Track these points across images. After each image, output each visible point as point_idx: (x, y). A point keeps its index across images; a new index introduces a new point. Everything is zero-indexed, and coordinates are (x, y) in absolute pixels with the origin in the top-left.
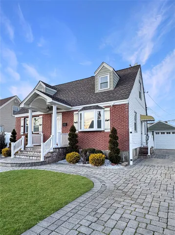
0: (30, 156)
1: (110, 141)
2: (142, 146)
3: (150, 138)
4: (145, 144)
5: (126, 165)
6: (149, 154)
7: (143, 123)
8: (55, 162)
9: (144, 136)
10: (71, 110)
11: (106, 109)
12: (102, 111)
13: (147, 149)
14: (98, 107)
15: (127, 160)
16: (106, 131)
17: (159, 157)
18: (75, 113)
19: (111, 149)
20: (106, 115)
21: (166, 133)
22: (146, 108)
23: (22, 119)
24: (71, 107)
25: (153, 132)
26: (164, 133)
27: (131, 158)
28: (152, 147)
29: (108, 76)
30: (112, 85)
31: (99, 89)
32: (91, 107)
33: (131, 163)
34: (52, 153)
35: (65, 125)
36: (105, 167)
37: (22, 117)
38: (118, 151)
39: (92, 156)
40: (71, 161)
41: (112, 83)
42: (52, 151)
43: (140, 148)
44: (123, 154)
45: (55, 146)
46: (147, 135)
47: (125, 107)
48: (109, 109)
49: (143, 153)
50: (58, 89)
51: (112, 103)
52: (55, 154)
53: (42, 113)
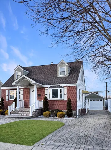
0: (22, 114)
1: (67, 106)
2: (83, 108)
3: (87, 103)
4: (84, 107)
5: (75, 118)
6: (86, 112)
7: (83, 95)
8: (36, 117)
9: (84, 102)
10: (43, 87)
11: (64, 88)
12: (62, 89)
13: (85, 109)
14: (60, 87)
15: (76, 115)
16: (64, 100)
17: (91, 114)
18: (46, 89)
19: (68, 109)
20: (64, 91)
21: (96, 100)
22: (85, 85)
23: (7, 90)
24: (43, 85)
25: (89, 99)
26: (95, 100)
27: (78, 114)
28: (88, 109)
29: (65, 68)
30: (67, 74)
31: (59, 75)
32: (56, 86)
33: (78, 116)
34: (35, 112)
35: (39, 96)
36: (66, 119)
37: (7, 89)
38: (71, 111)
39: (58, 113)
40: (47, 116)
41: (67, 72)
42: (35, 111)
43: (82, 109)
44: (74, 112)
45: (36, 108)
46: (85, 102)
47: (75, 88)
48: (66, 88)
49: (83, 112)
50: (29, 71)
51: (68, 85)
52: (36, 112)
53: (23, 88)
